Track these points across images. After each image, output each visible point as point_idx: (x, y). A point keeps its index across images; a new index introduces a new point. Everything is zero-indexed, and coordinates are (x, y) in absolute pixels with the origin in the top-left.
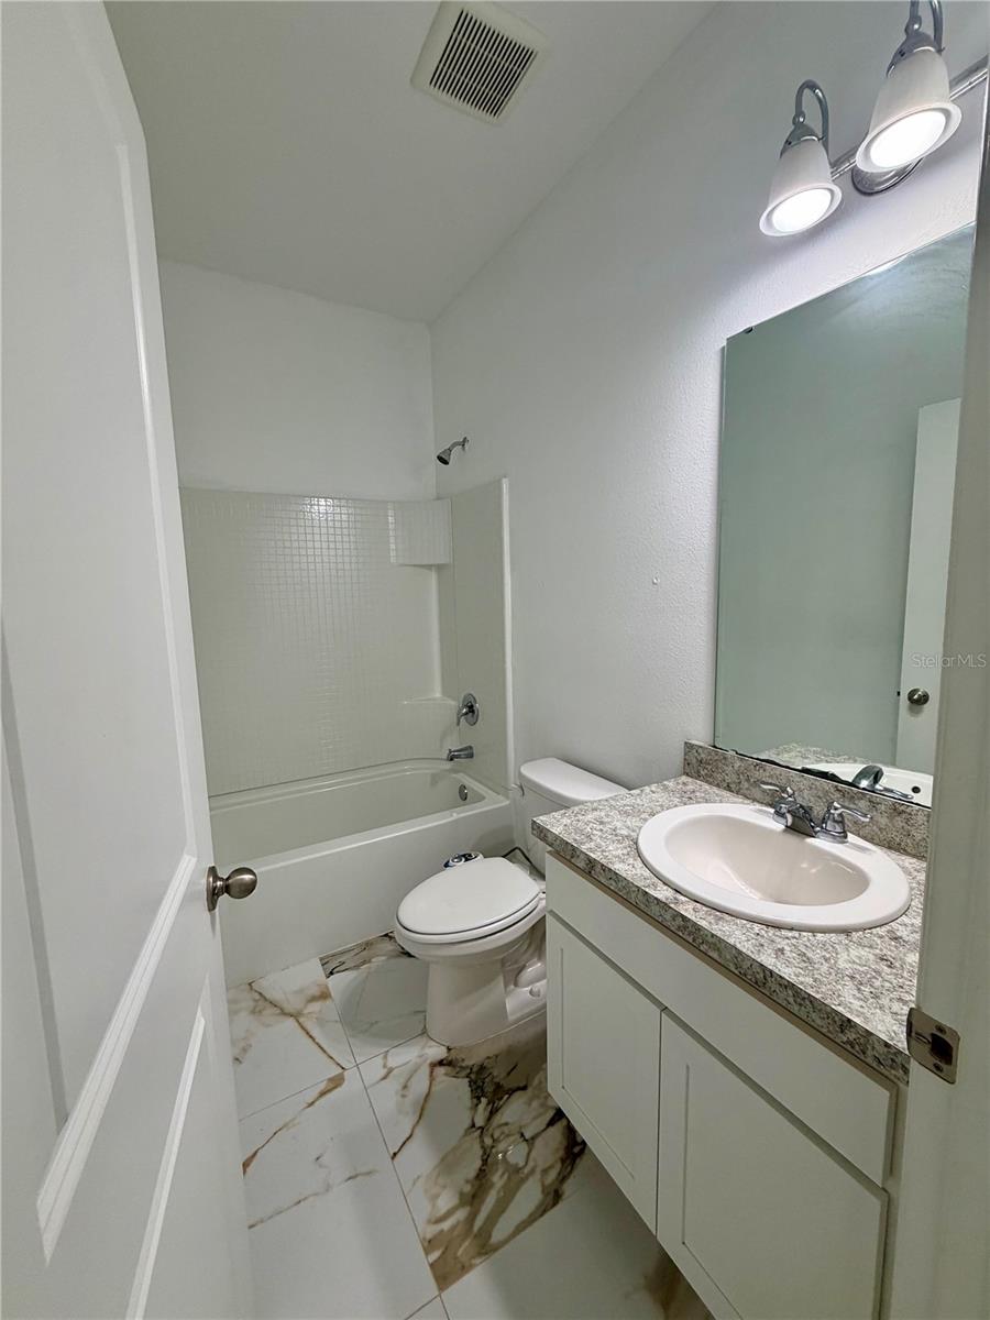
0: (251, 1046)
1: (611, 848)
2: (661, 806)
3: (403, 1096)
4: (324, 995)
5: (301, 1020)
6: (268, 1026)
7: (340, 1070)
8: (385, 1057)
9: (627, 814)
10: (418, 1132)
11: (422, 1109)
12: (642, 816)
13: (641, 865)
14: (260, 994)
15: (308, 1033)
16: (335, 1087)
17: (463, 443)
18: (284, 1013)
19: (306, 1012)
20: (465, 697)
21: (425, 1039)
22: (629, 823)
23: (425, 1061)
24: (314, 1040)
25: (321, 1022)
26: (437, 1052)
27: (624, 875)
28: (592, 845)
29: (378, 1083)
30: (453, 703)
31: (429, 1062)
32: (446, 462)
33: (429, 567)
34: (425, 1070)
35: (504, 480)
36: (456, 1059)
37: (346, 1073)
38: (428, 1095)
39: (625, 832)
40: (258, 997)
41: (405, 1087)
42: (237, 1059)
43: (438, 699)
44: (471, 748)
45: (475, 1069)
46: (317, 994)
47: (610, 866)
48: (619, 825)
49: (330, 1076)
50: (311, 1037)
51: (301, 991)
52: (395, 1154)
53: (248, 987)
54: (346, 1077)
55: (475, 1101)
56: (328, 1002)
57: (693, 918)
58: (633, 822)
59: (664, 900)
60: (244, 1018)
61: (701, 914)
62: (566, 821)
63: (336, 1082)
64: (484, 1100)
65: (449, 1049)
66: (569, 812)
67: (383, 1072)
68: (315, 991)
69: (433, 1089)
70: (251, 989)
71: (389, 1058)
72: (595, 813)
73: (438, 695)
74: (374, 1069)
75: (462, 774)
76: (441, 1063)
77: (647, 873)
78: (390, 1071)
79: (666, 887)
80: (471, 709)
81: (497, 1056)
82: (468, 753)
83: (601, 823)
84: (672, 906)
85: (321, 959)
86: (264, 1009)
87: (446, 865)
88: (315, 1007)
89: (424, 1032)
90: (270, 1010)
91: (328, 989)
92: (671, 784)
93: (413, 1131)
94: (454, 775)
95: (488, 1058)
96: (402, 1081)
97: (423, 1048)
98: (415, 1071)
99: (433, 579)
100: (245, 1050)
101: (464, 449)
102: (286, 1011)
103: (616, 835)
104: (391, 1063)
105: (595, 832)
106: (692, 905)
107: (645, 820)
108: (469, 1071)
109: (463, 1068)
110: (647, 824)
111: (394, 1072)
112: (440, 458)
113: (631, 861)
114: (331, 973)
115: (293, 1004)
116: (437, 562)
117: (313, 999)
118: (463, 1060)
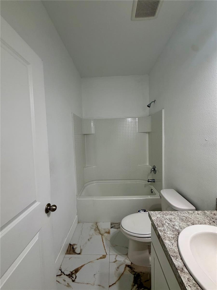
0: (92, 238)
1: (168, 233)
2: (199, 221)
3: (117, 270)
4: (109, 233)
5: (103, 237)
6: (97, 235)
7: (106, 254)
8: (116, 256)
9: (182, 220)
10: (117, 283)
11: (120, 277)
12: (188, 223)
13: (176, 245)
14: (97, 226)
15: (103, 241)
16: (103, 258)
17: (154, 102)
18: (100, 233)
19: (104, 235)
20: (154, 166)
21: (126, 257)
22: (181, 224)
23: (125, 263)
24: (103, 243)
25: (106, 239)
26: (129, 263)
27: (167, 247)
28: (162, 229)
29: (112, 262)
30: (151, 167)
31: (126, 264)
32: (149, 107)
33: (146, 133)
34: (124, 266)
35: (163, 110)
36: (133, 267)
37: (107, 255)
38: (123, 274)
39: (177, 228)
40: (97, 227)
41: (118, 268)
42: (89, 240)
43: (148, 165)
44: (154, 180)
45: (137, 274)
46: (108, 231)
47: (164, 240)
48: (177, 224)
49: (103, 254)
50: (103, 242)
51: (105, 229)
52: (110, 286)
53: (95, 223)
54: (106, 256)
55: (134, 284)
56: (109, 235)
57: (185, 284)
58: (182, 224)
59: (177, 267)
60: (93, 231)
61: (190, 283)
62: (159, 216)
63: (104, 257)
64: (136, 286)
65: (132, 263)
66: (162, 213)
67: (114, 260)
68: (107, 231)
69: (124, 273)
70: (96, 224)
71: (117, 257)
72: (171, 216)
73: (148, 164)
74: (113, 258)
75: (152, 186)
76: (128, 266)
77: (176, 250)
78: (116, 261)
79: (181, 261)
80: (154, 169)
81: (144, 273)
82: (153, 181)
83: (171, 221)
84: (179, 271)
85: (111, 223)
86: (97, 230)
87: (139, 211)
88: (106, 235)
89: (127, 254)
90: (98, 231)
91: (110, 231)
92: (208, 213)
93: (116, 282)
94: (150, 186)
95: (141, 272)
96: (118, 265)
97: (126, 259)
98: (122, 265)
99: (147, 135)
100: (91, 238)
101: (155, 103)
102: (101, 233)
103: (173, 228)
104: (117, 259)
105: (166, 224)
106: (188, 276)
107: (188, 225)
108: (135, 273)
109: (134, 271)
110: (189, 227)
111: (117, 262)
112: (148, 106)
113: (173, 242)
114: (112, 228)
115: (103, 232)
116: (148, 131)
117: (106, 232)
118: (134, 269)
